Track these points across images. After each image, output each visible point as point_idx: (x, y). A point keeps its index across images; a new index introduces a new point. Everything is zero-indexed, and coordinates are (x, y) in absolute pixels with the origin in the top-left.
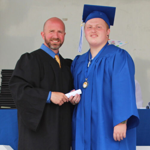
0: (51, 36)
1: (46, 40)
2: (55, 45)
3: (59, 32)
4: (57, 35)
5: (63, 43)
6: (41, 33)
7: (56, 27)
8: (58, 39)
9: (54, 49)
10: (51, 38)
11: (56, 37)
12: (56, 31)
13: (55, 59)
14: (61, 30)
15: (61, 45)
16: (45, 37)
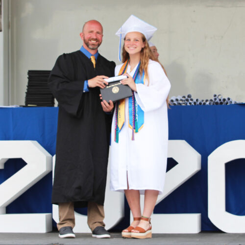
0: (89, 36)
1: (84, 40)
2: (93, 45)
3: (98, 33)
4: (96, 36)
5: (101, 43)
6: (80, 34)
7: (95, 28)
8: (96, 40)
9: (93, 49)
10: (90, 38)
11: (95, 37)
12: (95, 32)
13: (90, 59)
14: (100, 31)
15: (99, 45)
16: (84, 38)
